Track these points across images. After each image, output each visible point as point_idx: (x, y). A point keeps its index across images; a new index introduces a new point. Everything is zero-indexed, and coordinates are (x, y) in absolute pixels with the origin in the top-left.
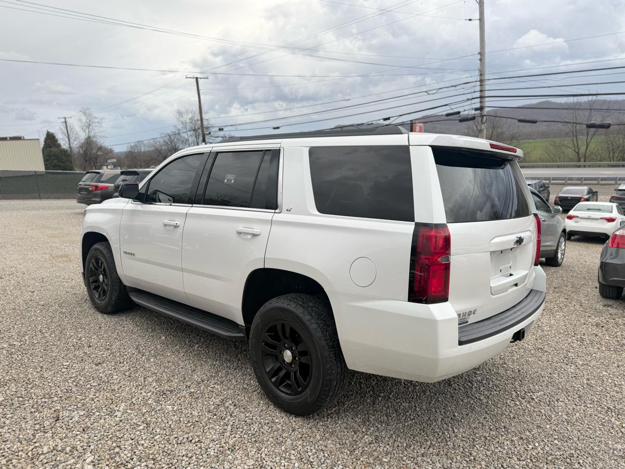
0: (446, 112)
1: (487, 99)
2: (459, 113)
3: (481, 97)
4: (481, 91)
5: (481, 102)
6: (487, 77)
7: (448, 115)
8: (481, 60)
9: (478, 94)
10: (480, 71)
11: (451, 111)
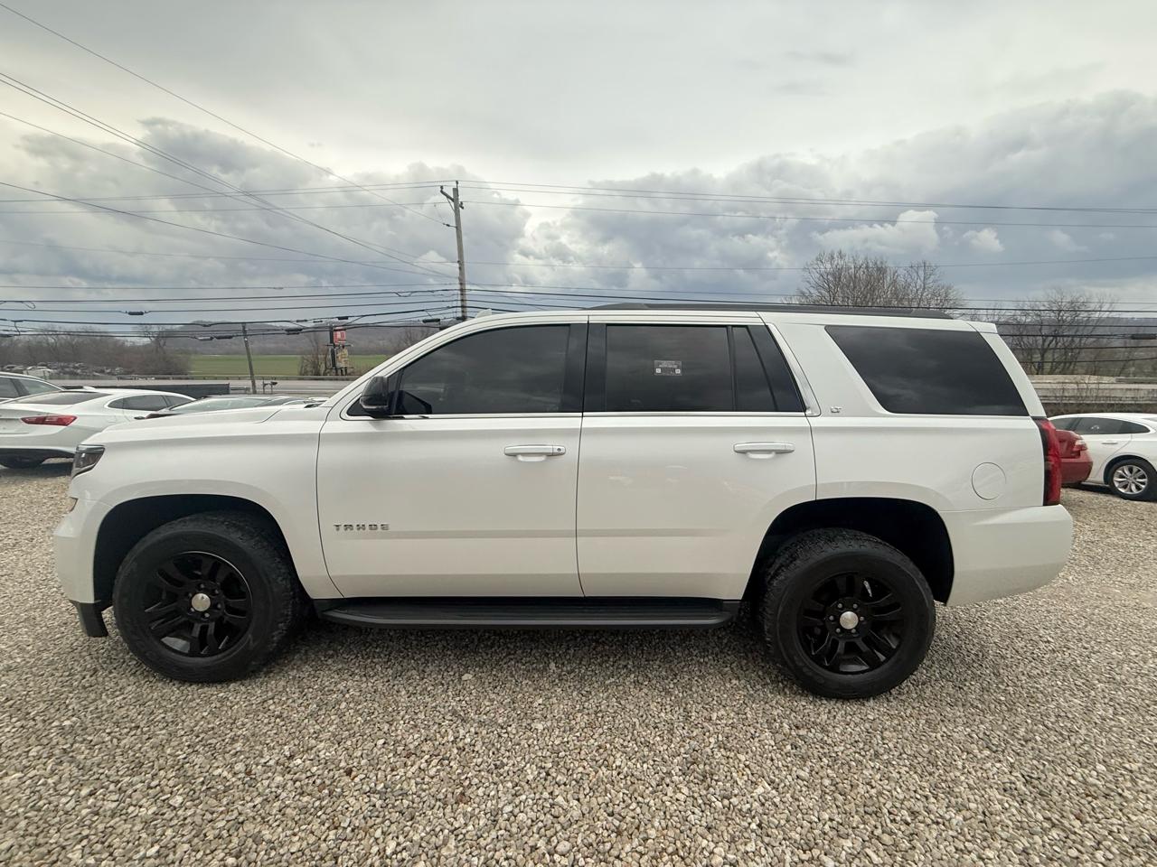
0: (424, 318)
1: (468, 309)
2: (439, 320)
3: (463, 307)
4: (462, 300)
5: (463, 312)
6: (467, 287)
7: (425, 321)
8: (460, 268)
9: (459, 304)
10: (460, 279)
11: (429, 318)
